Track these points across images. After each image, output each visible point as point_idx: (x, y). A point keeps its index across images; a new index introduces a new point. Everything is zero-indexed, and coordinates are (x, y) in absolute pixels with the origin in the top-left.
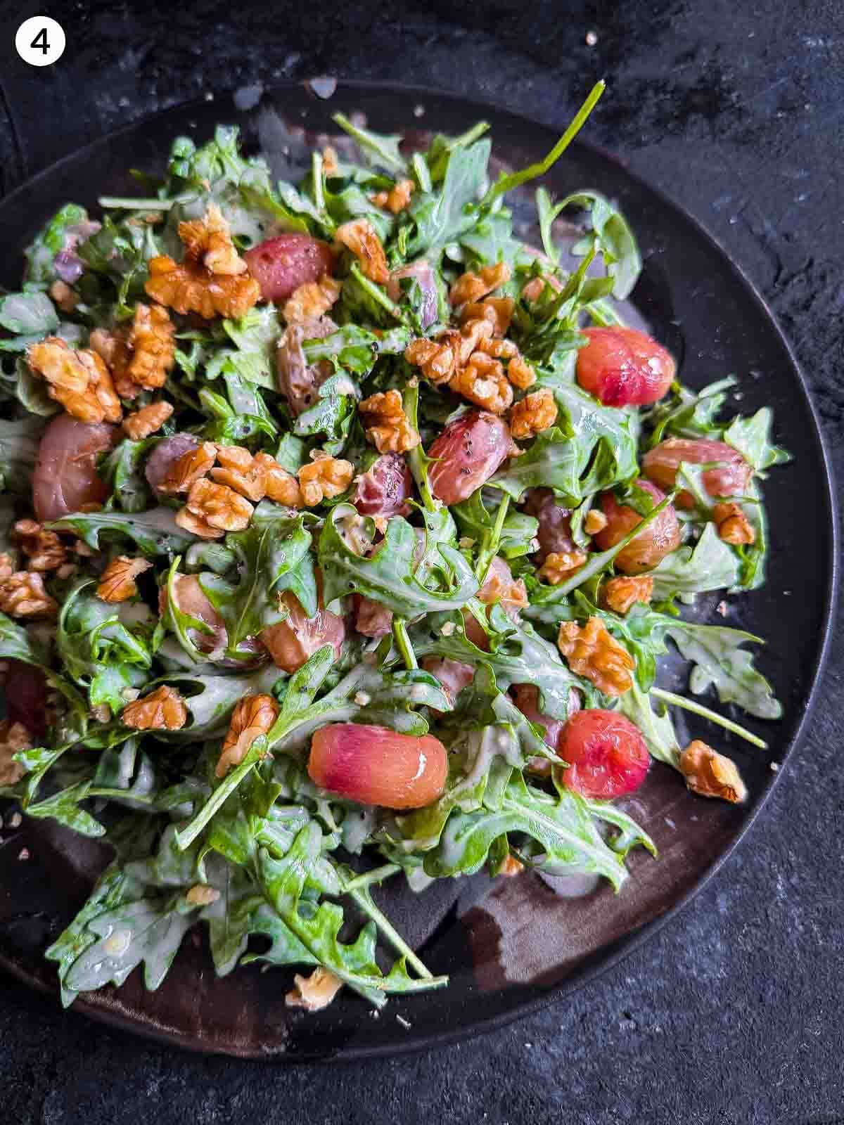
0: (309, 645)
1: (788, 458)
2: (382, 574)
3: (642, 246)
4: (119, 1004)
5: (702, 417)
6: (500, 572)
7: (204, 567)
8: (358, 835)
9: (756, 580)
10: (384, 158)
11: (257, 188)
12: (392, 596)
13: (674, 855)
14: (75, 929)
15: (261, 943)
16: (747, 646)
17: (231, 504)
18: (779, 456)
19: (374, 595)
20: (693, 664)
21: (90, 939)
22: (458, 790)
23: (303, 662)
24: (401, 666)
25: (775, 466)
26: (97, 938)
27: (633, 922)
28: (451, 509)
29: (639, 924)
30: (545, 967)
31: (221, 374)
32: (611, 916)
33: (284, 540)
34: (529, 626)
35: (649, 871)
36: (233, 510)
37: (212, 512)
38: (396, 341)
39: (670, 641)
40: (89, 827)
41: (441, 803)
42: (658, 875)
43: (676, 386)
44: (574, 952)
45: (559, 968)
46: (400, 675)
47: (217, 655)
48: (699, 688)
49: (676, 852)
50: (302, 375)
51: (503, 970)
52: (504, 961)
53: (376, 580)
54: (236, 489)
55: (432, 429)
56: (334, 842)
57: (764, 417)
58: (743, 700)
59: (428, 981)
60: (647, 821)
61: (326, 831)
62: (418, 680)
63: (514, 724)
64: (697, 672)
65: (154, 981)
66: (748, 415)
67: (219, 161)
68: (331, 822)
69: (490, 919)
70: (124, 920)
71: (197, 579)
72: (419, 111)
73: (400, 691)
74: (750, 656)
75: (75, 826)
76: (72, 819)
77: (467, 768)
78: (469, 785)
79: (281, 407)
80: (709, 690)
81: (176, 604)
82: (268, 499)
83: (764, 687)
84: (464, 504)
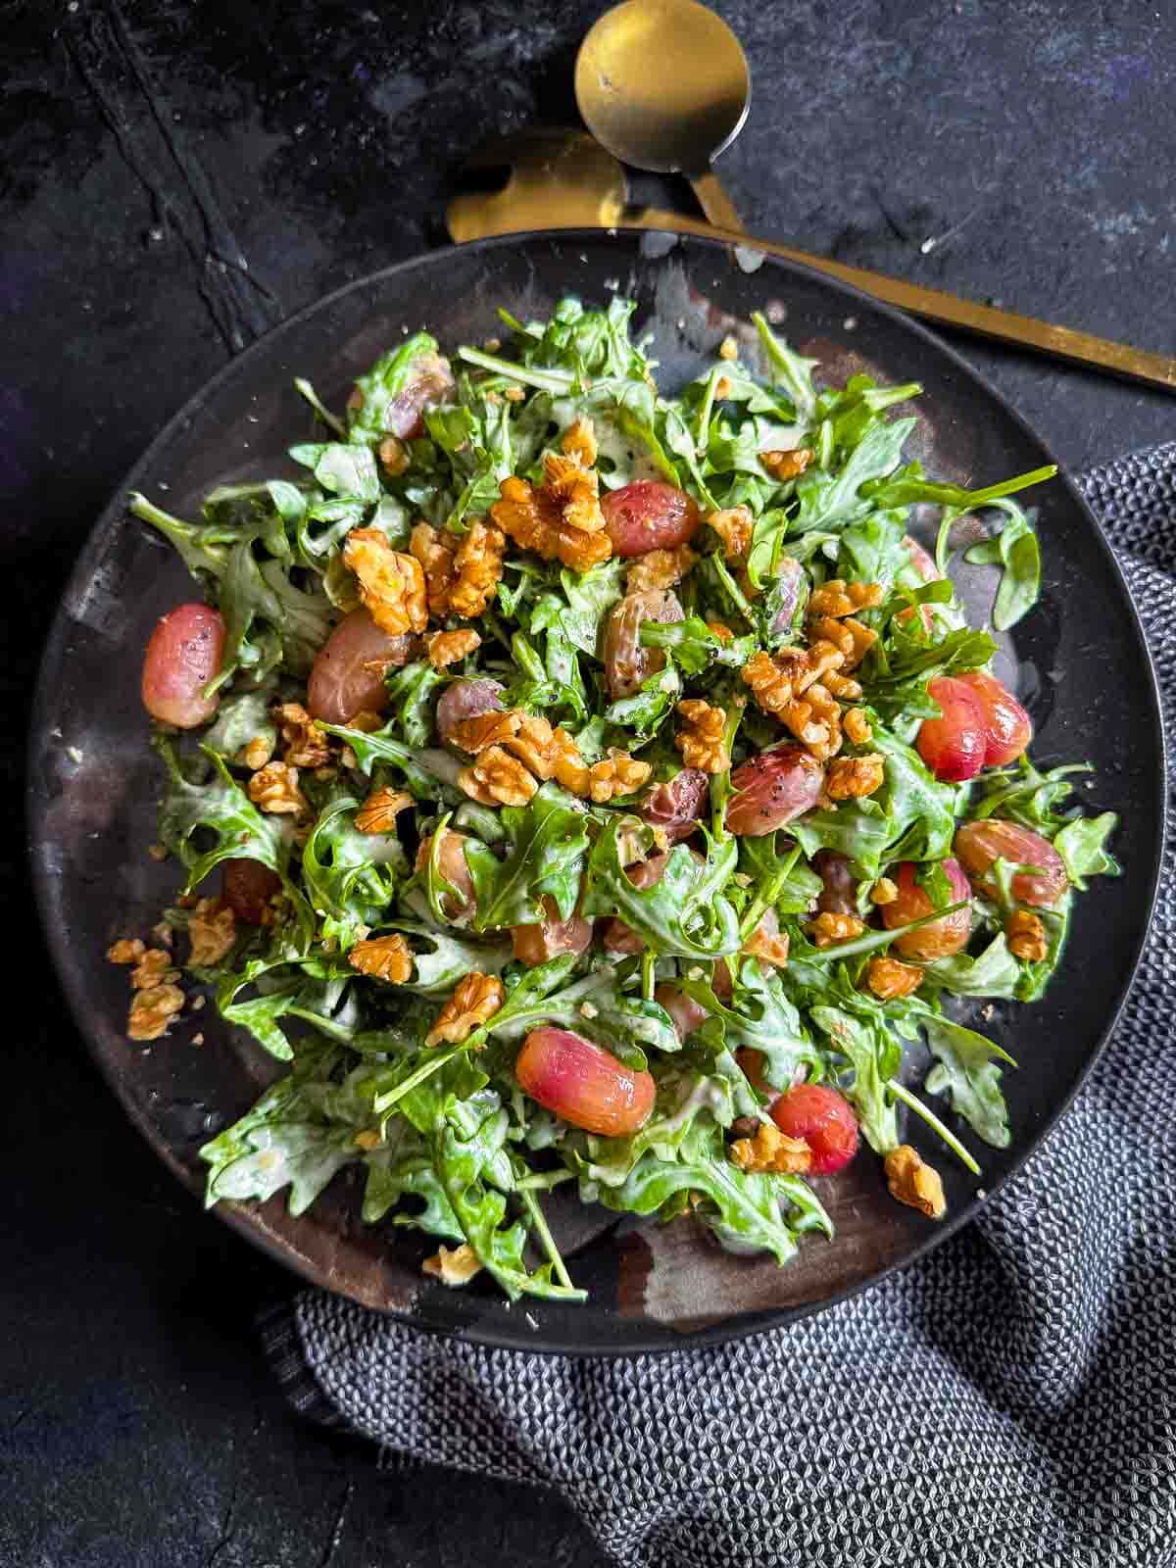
0: (553, 946)
1: (1119, 871)
2: (649, 911)
3: (1046, 575)
4: (259, 1219)
5: (1040, 804)
6: (769, 924)
7: (471, 832)
8: (544, 1139)
9: (1035, 994)
10: (791, 380)
11: (640, 415)
12: (654, 933)
13: (850, 1247)
14: (234, 1134)
15: (415, 1204)
16: (1000, 1062)
17: (516, 777)
18: (1109, 866)
19: (634, 926)
20: (938, 1060)
21: (246, 1149)
22: (658, 1128)
23: (541, 961)
24: (638, 992)
25: (1102, 875)
26: (254, 1149)
27: (788, 1298)
28: (739, 840)
29: (793, 1303)
30: (686, 1313)
31: (545, 630)
32: (768, 1286)
33: (562, 839)
34: (779, 984)
35: (819, 1252)
36: (519, 788)
37: (497, 782)
38: (738, 652)
39: (923, 1031)
40: (279, 1046)
41: (637, 1139)
42: (828, 1261)
43: (1025, 761)
44: (721, 1309)
45: (701, 1319)
46: (635, 1002)
47: (460, 923)
48: (934, 1087)
49: (852, 1244)
50: (630, 654)
51: (643, 1301)
52: (648, 1294)
53: (643, 914)
54: (528, 765)
55: (745, 747)
56: (519, 1135)
57: (1107, 821)
58: (975, 1116)
59: (567, 1291)
60: (834, 1203)
61: (514, 1123)
62: (650, 1013)
63: (733, 1082)
64: (939, 1069)
65: (299, 1205)
66: (1091, 814)
67: (605, 343)
68: (521, 1117)
69: (647, 1248)
70: (284, 1138)
71: (464, 843)
72: (849, 324)
73: (631, 1019)
74: (998, 1072)
75: (266, 1043)
76: (265, 1035)
77: (672, 1108)
78: (669, 1127)
79: (596, 678)
80: (943, 1094)
81: (436, 864)
82: (556, 782)
83: (999, 1111)
84: (754, 839)
